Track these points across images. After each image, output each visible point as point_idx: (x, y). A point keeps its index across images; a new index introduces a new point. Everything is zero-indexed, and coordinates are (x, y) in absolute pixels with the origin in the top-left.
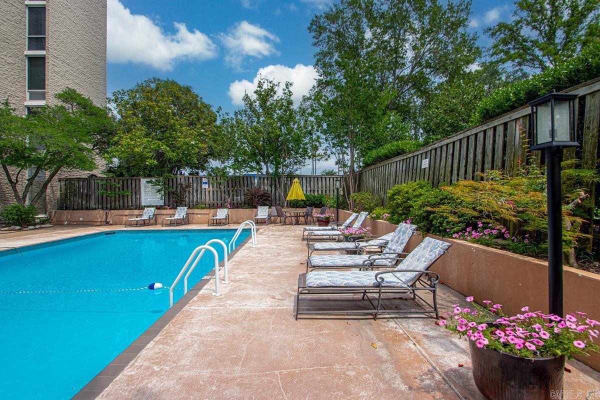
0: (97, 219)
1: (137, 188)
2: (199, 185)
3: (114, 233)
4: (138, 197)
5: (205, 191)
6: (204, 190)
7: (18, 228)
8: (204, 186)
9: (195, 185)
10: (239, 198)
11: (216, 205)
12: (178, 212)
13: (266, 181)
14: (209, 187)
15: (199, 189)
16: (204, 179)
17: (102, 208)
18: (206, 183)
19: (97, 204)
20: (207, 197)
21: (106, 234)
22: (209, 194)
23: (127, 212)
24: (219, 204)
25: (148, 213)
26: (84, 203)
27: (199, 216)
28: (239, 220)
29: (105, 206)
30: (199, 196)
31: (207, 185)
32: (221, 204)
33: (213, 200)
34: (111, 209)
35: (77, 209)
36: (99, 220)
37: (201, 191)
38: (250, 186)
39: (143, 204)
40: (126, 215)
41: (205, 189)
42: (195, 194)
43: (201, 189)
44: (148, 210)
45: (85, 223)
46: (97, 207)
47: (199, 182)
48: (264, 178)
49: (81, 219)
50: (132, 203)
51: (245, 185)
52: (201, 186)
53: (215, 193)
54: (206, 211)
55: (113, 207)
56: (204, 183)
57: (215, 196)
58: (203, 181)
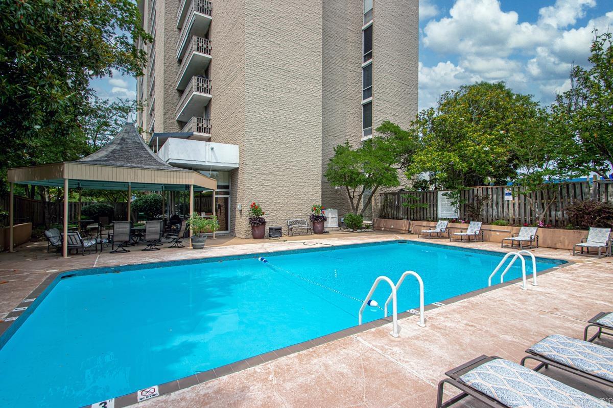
0: (403, 227)
1: (435, 201)
2: (500, 197)
3: (406, 242)
4: (435, 209)
5: (508, 204)
6: (507, 202)
7: (351, 230)
8: (506, 198)
9: (495, 197)
10: (560, 213)
11: (523, 221)
12: (471, 227)
14: (514, 199)
15: (500, 201)
16: (506, 189)
17: (408, 219)
18: (510, 194)
19: (404, 214)
20: (511, 211)
21: (399, 242)
22: (514, 207)
23: (425, 223)
24: (528, 220)
25: (441, 226)
26: (395, 213)
27: (498, 233)
28: (556, 244)
29: (409, 217)
30: (500, 210)
31: (511, 197)
32: (531, 221)
33: (519, 215)
34: (414, 220)
35: (391, 219)
36: (404, 229)
37: (503, 204)
38: (579, 197)
39: (440, 216)
40: (424, 226)
41: (508, 201)
42: (495, 208)
43: (503, 201)
44: (441, 223)
45: (394, 230)
46: (404, 217)
47: (500, 192)
48: (607, 185)
49: (392, 227)
50: (430, 215)
51: (572, 194)
52: (503, 198)
53: (523, 206)
54: (507, 229)
55: (415, 218)
56: (507, 194)
57: (523, 211)
58: (506, 192)
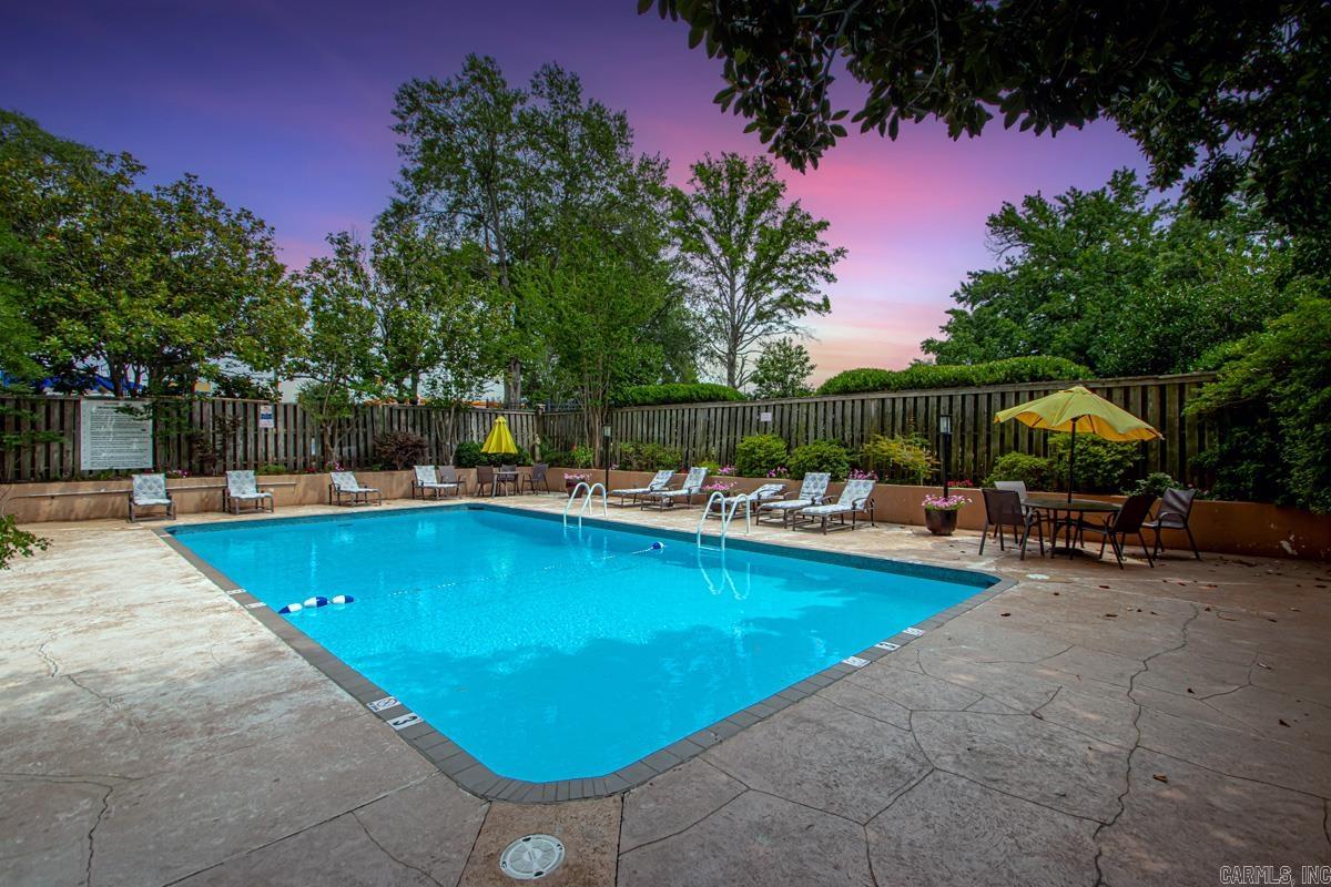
2: (251, 420)
5: (266, 436)
6: (263, 433)
8: (263, 423)
12: (234, 483)
13: (403, 417)
14: (276, 427)
15: (251, 429)
16: (262, 407)
18: (267, 417)
20: (271, 448)
22: (276, 441)
24: (300, 462)
30: (251, 446)
31: (272, 421)
32: (305, 464)
33: (286, 455)
37: (256, 436)
38: (369, 426)
39: (85, 466)
41: (266, 430)
42: (240, 442)
43: (256, 430)
44: (144, 480)
47: (251, 412)
48: (399, 411)
50: (48, 463)
52: (256, 422)
53: (291, 438)
56: (265, 417)
57: (291, 446)
58: (262, 412)
